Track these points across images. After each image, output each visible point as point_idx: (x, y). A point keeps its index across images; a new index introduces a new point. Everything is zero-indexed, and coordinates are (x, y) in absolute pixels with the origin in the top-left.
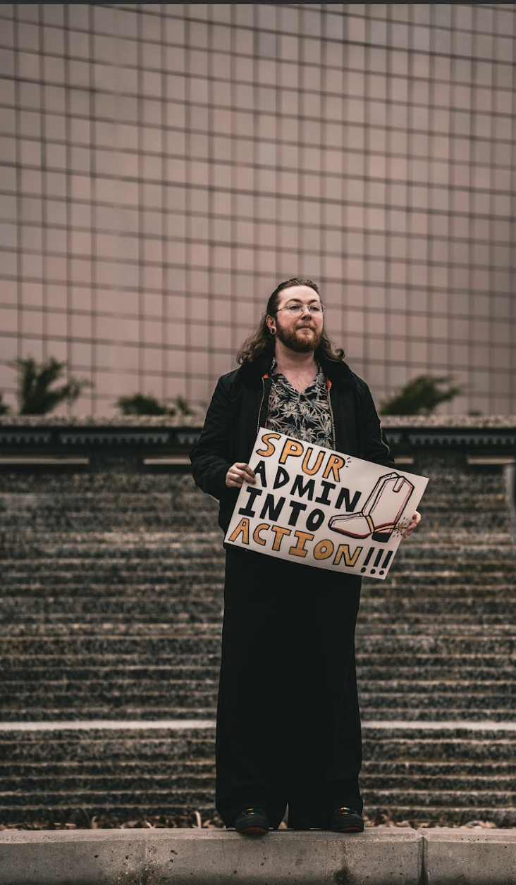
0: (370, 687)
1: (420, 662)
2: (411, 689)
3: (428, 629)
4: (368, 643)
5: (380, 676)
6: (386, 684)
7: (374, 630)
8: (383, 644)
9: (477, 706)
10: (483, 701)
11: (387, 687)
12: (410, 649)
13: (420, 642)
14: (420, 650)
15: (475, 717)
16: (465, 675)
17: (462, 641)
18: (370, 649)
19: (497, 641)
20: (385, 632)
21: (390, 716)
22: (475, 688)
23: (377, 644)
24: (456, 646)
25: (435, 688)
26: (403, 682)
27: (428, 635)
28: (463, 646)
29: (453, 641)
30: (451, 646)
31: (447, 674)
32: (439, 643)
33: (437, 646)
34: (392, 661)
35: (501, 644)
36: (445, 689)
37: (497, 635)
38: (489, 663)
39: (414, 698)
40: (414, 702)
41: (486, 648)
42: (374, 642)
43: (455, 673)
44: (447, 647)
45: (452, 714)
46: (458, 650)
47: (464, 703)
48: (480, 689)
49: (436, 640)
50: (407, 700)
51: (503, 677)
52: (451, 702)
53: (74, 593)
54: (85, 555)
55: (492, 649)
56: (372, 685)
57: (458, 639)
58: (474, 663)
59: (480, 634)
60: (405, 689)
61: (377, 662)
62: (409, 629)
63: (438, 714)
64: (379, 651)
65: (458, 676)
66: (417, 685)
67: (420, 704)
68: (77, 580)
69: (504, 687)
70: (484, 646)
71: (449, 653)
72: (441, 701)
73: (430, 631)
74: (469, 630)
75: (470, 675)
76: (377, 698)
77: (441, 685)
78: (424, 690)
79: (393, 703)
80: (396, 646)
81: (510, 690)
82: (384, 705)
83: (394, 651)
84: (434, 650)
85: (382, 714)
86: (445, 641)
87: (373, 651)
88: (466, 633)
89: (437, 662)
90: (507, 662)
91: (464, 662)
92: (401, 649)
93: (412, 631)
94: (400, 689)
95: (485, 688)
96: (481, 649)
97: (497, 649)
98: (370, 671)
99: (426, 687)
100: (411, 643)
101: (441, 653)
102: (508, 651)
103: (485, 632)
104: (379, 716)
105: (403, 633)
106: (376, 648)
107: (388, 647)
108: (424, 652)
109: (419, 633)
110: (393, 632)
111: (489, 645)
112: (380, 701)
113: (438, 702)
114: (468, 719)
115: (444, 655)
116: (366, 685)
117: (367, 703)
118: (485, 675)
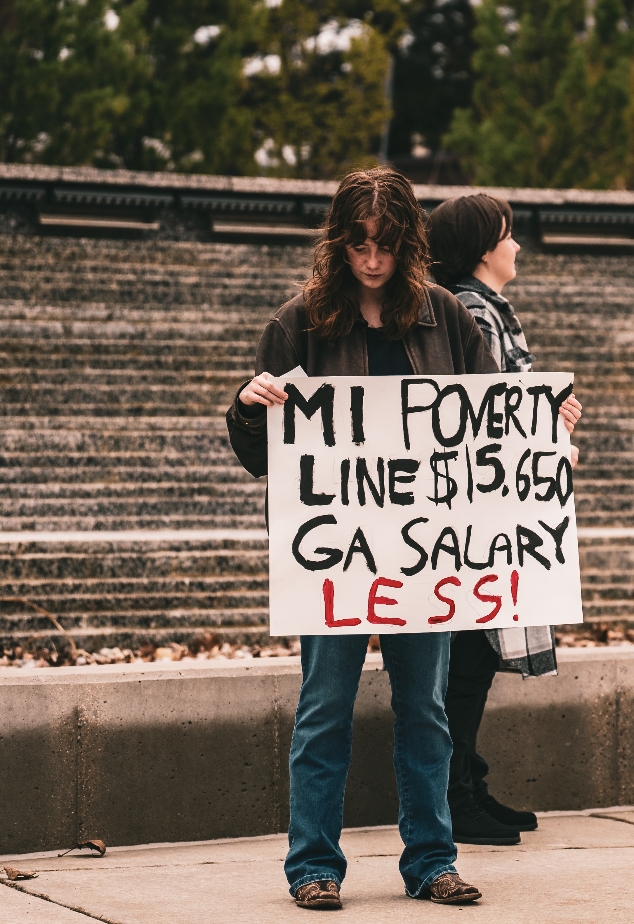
0: (29, 492)
1: (72, 462)
2: (75, 494)
3: (69, 422)
4: (9, 439)
5: (35, 479)
6: (47, 488)
7: (11, 424)
8: (25, 440)
9: (149, 513)
10: (154, 507)
11: (49, 492)
12: (55, 447)
13: (66, 438)
14: (65, 447)
15: (153, 526)
16: (124, 476)
17: (111, 437)
18: (12, 446)
19: (147, 437)
20: (23, 426)
21: (64, 527)
22: (141, 492)
23: (20, 440)
24: (105, 443)
25: (99, 493)
26: (66, 486)
27: (69, 429)
28: (112, 442)
29: (102, 437)
30: (99, 443)
31: (105, 476)
32: (87, 439)
33: (84, 443)
34: (43, 460)
35: (152, 440)
36: (109, 493)
37: (142, 430)
38: (145, 462)
39: (82, 505)
40: (83, 509)
41: (137, 445)
42: (17, 438)
43: (115, 475)
44: (95, 444)
45: (129, 523)
46: (106, 447)
47: (135, 510)
48: (146, 493)
49: (83, 435)
50: (75, 507)
51: (164, 479)
52: (121, 509)
55: (142, 446)
56: (33, 489)
57: (106, 434)
58: (129, 462)
59: (124, 429)
60: (68, 493)
61: (26, 462)
62: (50, 422)
63: (114, 523)
64: (22, 449)
65: (117, 478)
66: (80, 490)
67: (89, 511)
69: (171, 491)
70: (133, 443)
71: (97, 450)
72: (112, 507)
73: (72, 425)
74: (114, 424)
75: (131, 477)
76: (43, 506)
77: (106, 488)
78: (87, 495)
79: (60, 511)
80: (40, 442)
81: (177, 493)
82: (51, 513)
83: (37, 449)
84: (80, 448)
85: (55, 523)
86: (92, 436)
87: (16, 449)
88: (110, 427)
89: (90, 461)
90: (164, 461)
91: (119, 461)
92: (46, 446)
93: (52, 424)
94: (62, 495)
95: (151, 492)
96: (131, 446)
97: (147, 446)
98: (23, 473)
99: (90, 491)
100: (57, 440)
101: (87, 451)
102: (159, 448)
103: (131, 427)
104: (51, 526)
105: (42, 427)
106: (19, 445)
107: (31, 445)
108: (71, 450)
109: (59, 427)
110: (32, 427)
111: (139, 441)
112: (46, 508)
113: (108, 509)
114: (146, 528)
115: (92, 453)
116: (26, 490)
117: (32, 511)
118: (146, 477)
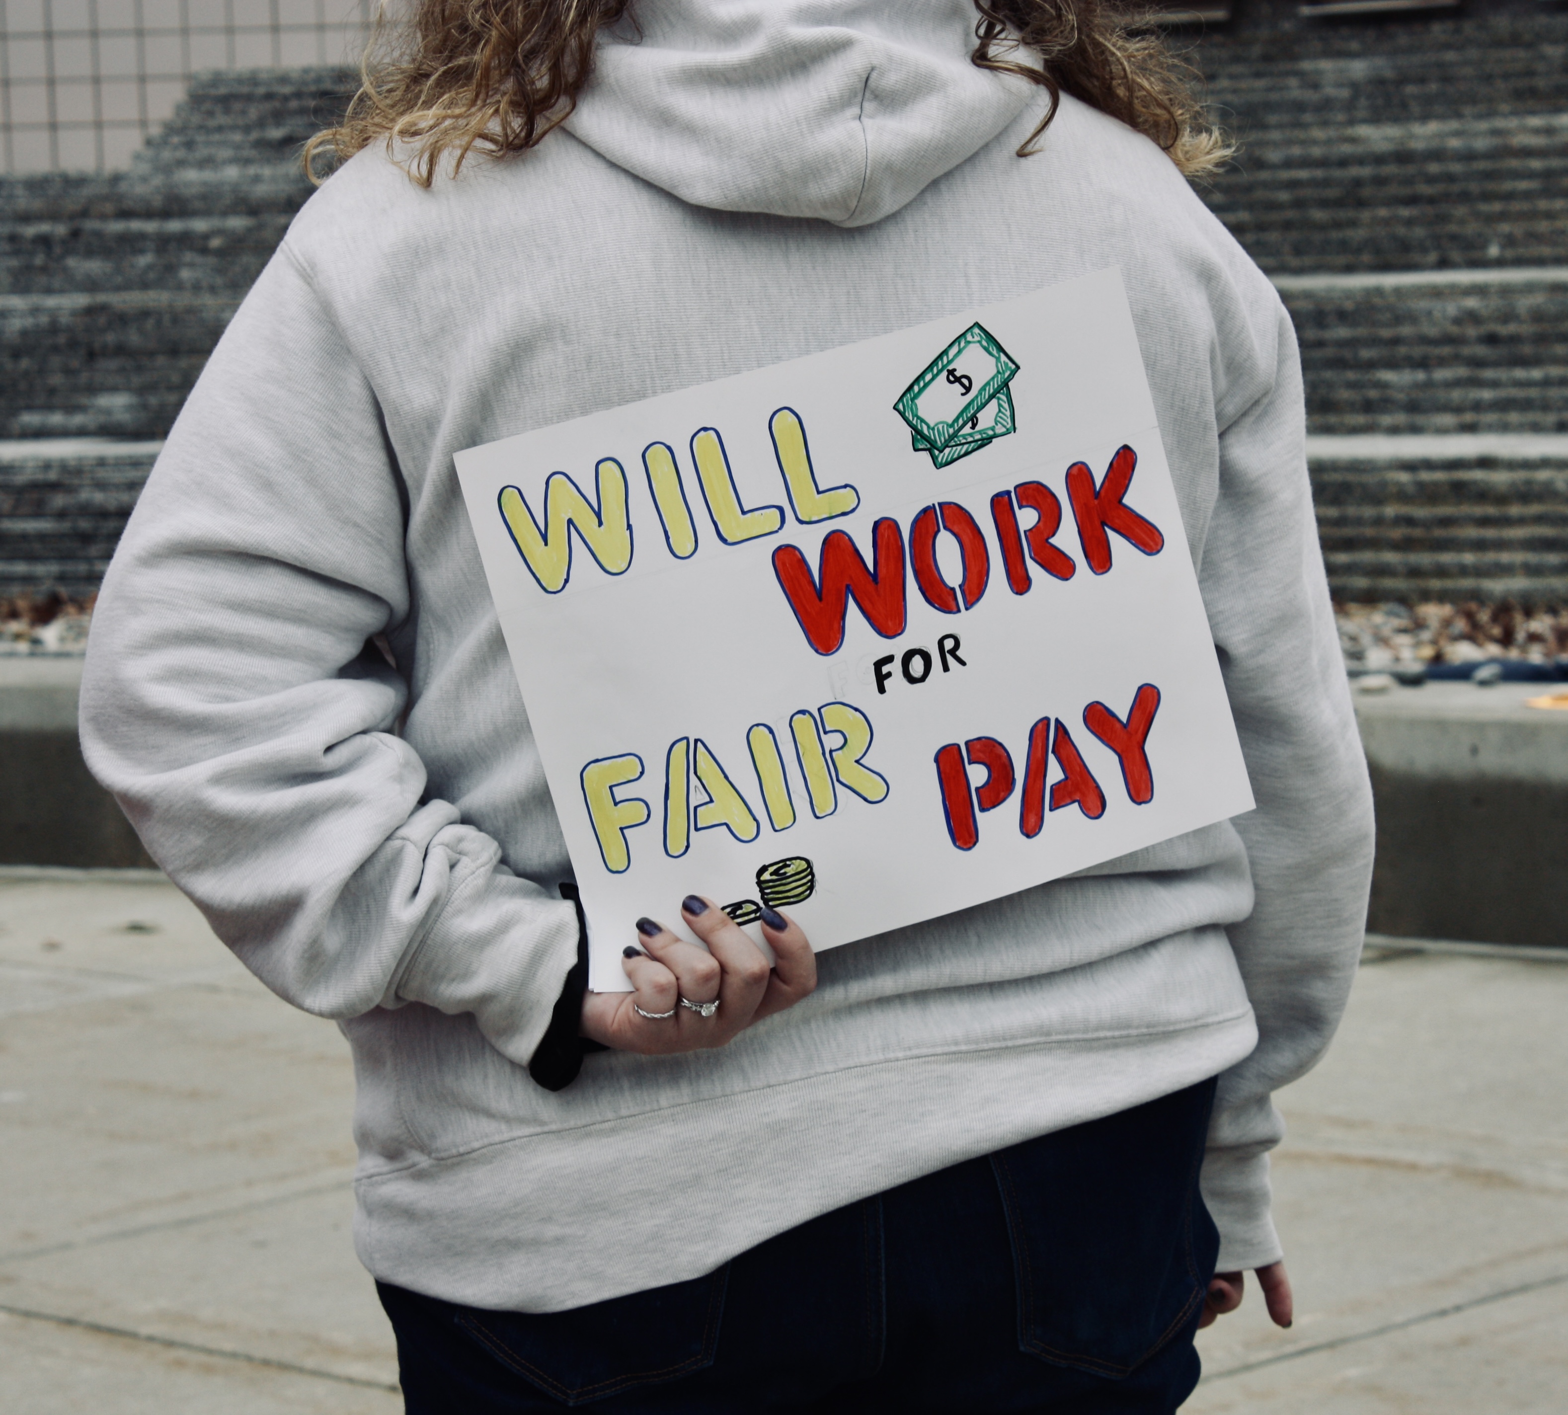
53: (1287, 226)
54: (1323, 163)
68: (1299, 204)
